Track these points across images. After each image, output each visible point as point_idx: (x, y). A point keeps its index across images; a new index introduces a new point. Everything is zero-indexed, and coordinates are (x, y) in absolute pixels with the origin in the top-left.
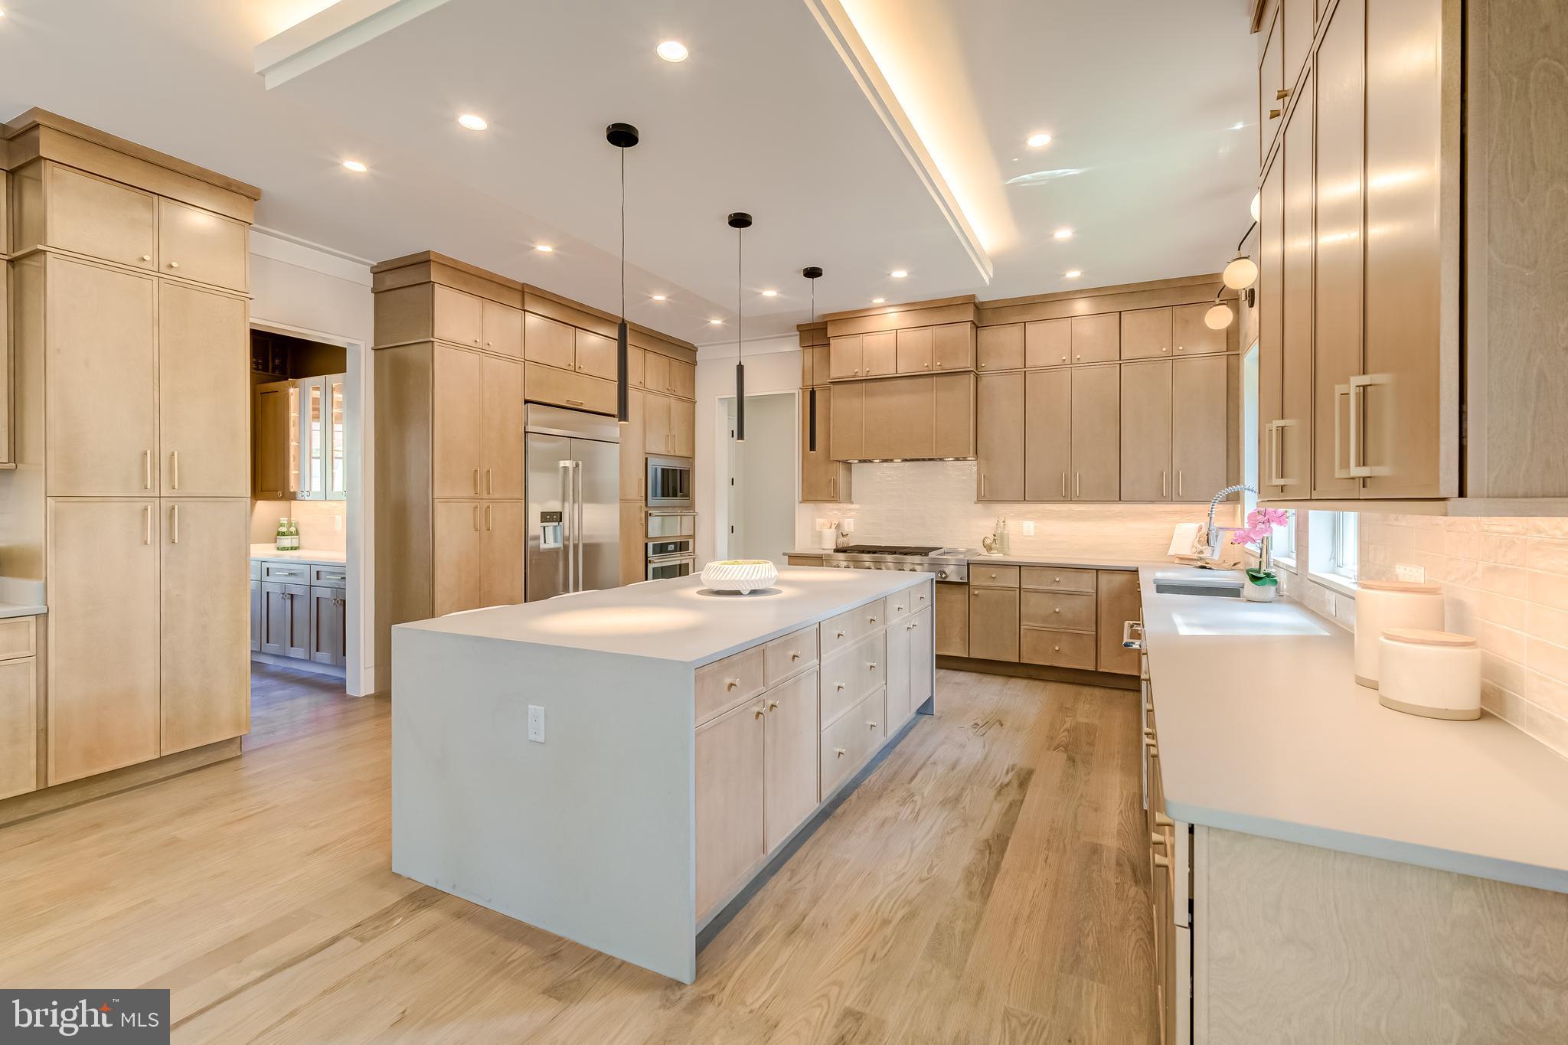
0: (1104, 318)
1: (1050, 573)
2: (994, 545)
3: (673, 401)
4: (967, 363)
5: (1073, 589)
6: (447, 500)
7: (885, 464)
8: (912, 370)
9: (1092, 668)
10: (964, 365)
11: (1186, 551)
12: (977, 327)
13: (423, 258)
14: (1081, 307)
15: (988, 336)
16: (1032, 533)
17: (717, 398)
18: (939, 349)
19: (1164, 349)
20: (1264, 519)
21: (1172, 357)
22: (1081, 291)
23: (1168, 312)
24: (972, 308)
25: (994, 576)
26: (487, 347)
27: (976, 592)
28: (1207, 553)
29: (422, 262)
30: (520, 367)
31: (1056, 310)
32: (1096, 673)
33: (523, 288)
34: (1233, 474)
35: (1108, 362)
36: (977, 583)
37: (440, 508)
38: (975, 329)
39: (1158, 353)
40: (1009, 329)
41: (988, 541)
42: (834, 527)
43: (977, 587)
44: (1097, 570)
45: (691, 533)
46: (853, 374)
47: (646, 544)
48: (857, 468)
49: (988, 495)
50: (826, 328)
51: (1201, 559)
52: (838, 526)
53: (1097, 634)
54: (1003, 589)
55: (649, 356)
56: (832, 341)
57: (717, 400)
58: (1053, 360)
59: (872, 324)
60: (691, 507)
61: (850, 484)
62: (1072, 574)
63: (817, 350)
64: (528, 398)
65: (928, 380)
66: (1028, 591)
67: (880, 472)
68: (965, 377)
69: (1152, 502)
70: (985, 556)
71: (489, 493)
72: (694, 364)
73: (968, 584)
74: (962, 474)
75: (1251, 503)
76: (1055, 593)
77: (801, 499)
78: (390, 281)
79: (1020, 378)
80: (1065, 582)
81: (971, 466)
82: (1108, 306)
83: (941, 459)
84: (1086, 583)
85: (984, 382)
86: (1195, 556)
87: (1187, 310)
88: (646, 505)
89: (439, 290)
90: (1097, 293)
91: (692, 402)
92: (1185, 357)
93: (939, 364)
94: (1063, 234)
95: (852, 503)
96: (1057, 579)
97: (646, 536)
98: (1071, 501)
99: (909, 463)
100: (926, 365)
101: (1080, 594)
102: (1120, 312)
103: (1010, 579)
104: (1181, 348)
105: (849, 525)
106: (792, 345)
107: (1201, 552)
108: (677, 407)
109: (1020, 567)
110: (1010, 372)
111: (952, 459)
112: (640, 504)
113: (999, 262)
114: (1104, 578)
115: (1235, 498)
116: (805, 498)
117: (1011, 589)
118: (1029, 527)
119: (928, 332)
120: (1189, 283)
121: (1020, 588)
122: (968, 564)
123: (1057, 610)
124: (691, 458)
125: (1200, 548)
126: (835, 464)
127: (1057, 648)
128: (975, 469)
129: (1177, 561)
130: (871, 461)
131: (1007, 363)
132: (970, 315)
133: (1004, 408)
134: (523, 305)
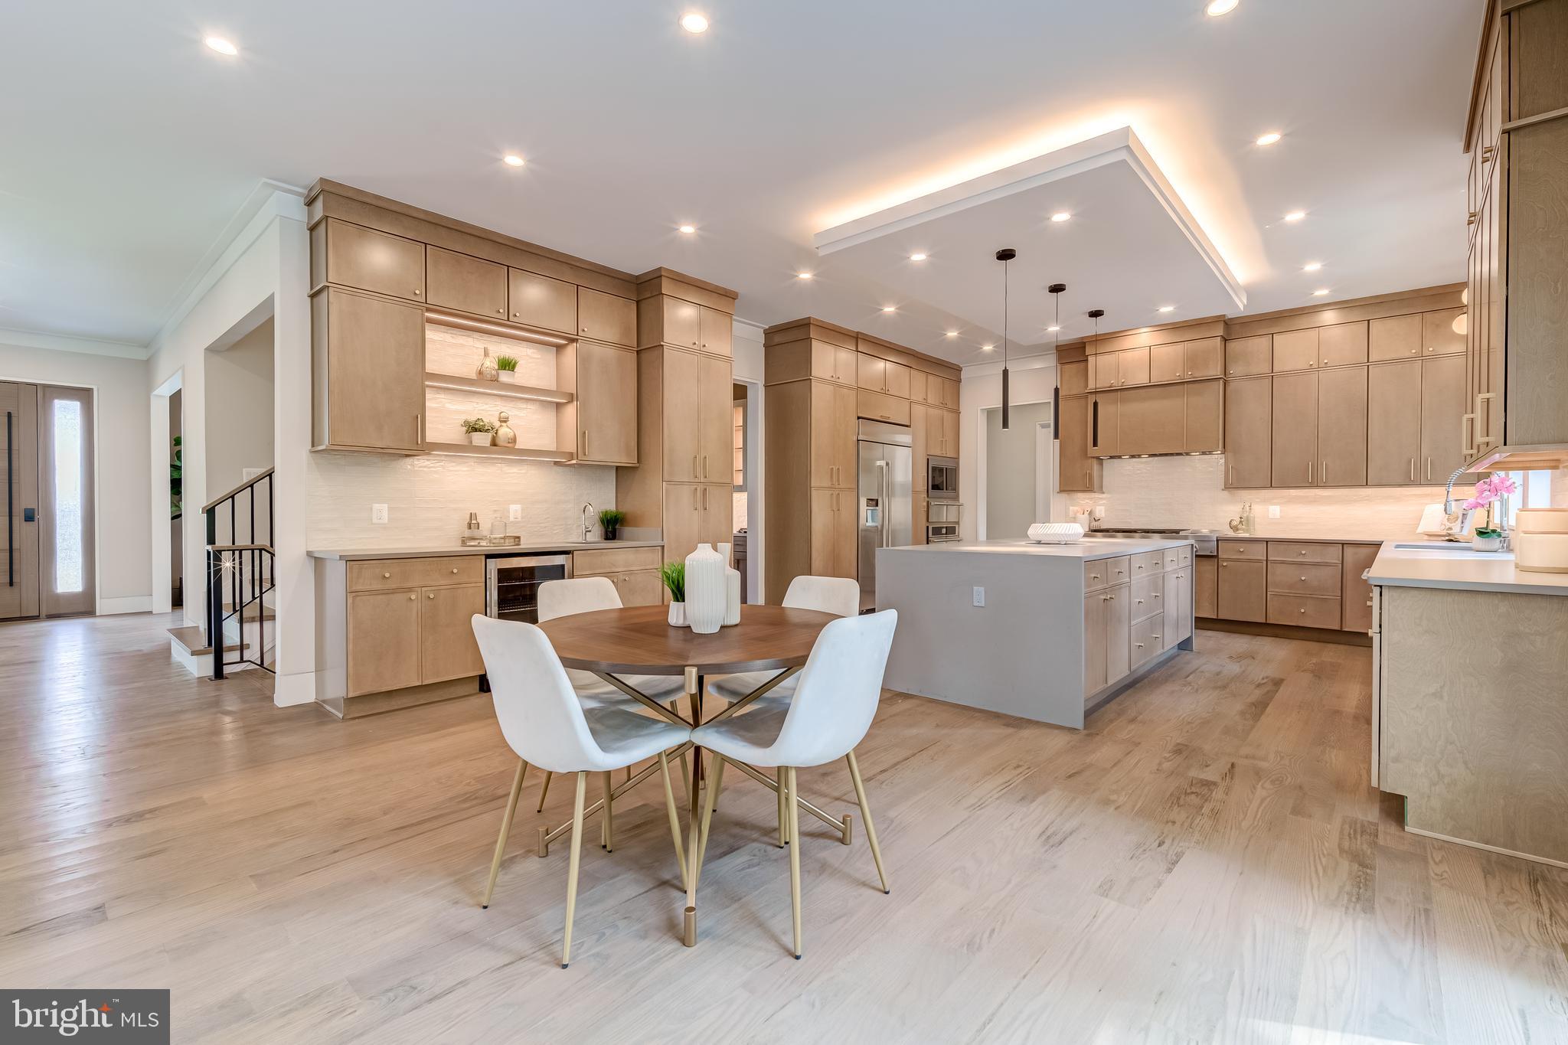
0: (1353, 326)
1: (1297, 547)
2: (1240, 526)
3: (945, 413)
4: (1216, 371)
5: (1319, 560)
6: (819, 488)
7: (1134, 460)
8: (1165, 379)
9: (1337, 627)
10: (1214, 373)
11: (1436, 528)
12: (1226, 340)
13: (805, 322)
14: (1329, 317)
15: (1234, 346)
16: (1279, 517)
17: (979, 408)
18: (1191, 360)
19: (1414, 351)
20: (1489, 488)
21: (1422, 357)
22: (1329, 304)
23: (1418, 318)
24: (1221, 326)
25: (1242, 550)
26: (837, 380)
27: (1225, 564)
28: (1456, 530)
29: (804, 325)
30: (855, 392)
31: (1303, 322)
32: (1340, 632)
33: (857, 335)
35: (1356, 365)
36: (1225, 556)
37: (814, 493)
38: (1223, 343)
39: (1407, 355)
40: (1257, 340)
41: (1234, 523)
42: (1086, 513)
43: (1227, 560)
44: (1343, 544)
45: (957, 520)
46: (1109, 385)
47: (928, 527)
48: (1107, 464)
49: (1236, 483)
50: (1085, 347)
51: (1450, 535)
52: (1090, 513)
53: (1342, 599)
54: (1250, 561)
55: (931, 377)
56: (1089, 358)
57: (979, 411)
58: (1301, 365)
59: (1129, 342)
60: (957, 498)
61: (1101, 477)
62: (1318, 547)
63: (1074, 366)
64: (860, 415)
65: (1180, 387)
66: (1275, 562)
67: (1127, 465)
68: (1215, 383)
69: (1400, 486)
70: (1231, 534)
71: (839, 484)
72: (959, 381)
73: (1217, 557)
74: (1212, 466)
76: (1301, 564)
77: (1058, 490)
78: (777, 339)
79: (1267, 383)
80: (1310, 556)
81: (1217, 460)
82: (1356, 315)
83: (1187, 454)
84: (1333, 555)
85: (1231, 387)
86: (1445, 532)
87: (1437, 315)
88: (928, 496)
89: (814, 343)
90: (1348, 305)
91: (957, 412)
92: (1435, 357)
93: (1190, 373)
94: (1313, 267)
95: (1103, 493)
96: (1303, 552)
97: (928, 521)
98: (1317, 486)
99: (1156, 458)
100: (1178, 374)
101: (1326, 565)
102: (1369, 320)
103: (1258, 553)
104: (1431, 349)
105: (1100, 511)
106: (1050, 361)
107: (1450, 529)
108: (948, 417)
109: (1267, 542)
110: (1259, 377)
111: (1198, 453)
112: (923, 496)
113: (1251, 292)
114: (1349, 551)
116: (1062, 489)
117: (1259, 561)
118: (1275, 511)
119: (1180, 347)
120: (1441, 292)
121: (1267, 560)
122: (1217, 541)
123: (1303, 578)
124: (957, 459)
125: (1449, 525)
126: (1090, 461)
127: (1303, 611)
128: (1222, 461)
129: (1426, 537)
130: (1120, 457)
131: (1255, 369)
132: (1220, 331)
133: (1251, 406)
134: (857, 348)
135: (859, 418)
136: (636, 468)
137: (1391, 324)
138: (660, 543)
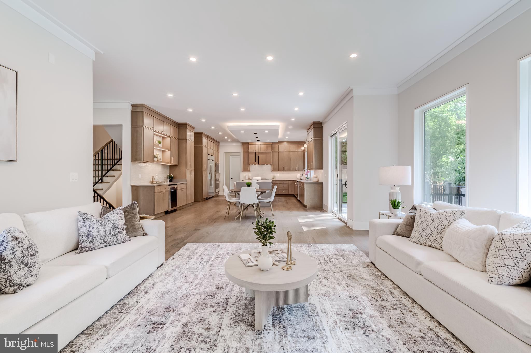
0: (289, 145)
1: (282, 181)
8: (263, 151)
10: (270, 151)
12: (272, 146)
14: (286, 143)
18: (267, 148)
19: (296, 150)
20: (308, 172)
21: (297, 152)
22: (285, 141)
23: (297, 145)
25: (275, 182)
26: (205, 146)
27: (273, 184)
29: (201, 133)
30: (207, 149)
31: (282, 144)
32: (289, 195)
34: (304, 168)
35: (289, 151)
37: (203, 171)
40: (276, 146)
41: (273, 177)
42: (248, 176)
44: (289, 180)
45: (219, 177)
46: (253, 151)
48: (251, 166)
49: (274, 170)
50: (249, 143)
53: (289, 189)
54: (276, 184)
55: (215, 144)
56: (250, 145)
57: (224, 153)
58: (282, 151)
59: (257, 143)
60: (219, 172)
62: (285, 181)
63: (246, 146)
65: (265, 153)
66: (280, 184)
67: (254, 166)
68: (271, 153)
69: (295, 171)
70: (273, 179)
72: (219, 145)
74: (269, 167)
75: (306, 170)
76: (283, 184)
78: (196, 135)
79: (278, 153)
81: (271, 166)
84: (287, 182)
85: (273, 153)
87: (299, 145)
88: (216, 172)
89: (203, 138)
90: (288, 142)
91: (219, 152)
92: (299, 151)
93: (266, 150)
95: (250, 171)
97: (216, 177)
101: (287, 184)
102: (291, 145)
103: (277, 182)
109: (279, 180)
114: (289, 182)
115: (304, 171)
116: (243, 171)
117: (278, 184)
118: (278, 175)
120: (300, 142)
123: (284, 186)
126: (248, 165)
127: (284, 192)
129: (298, 179)
131: (276, 151)
132: (271, 144)
133: (276, 157)
134: (208, 139)
135: (208, 154)
136: (177, 166)
137: (293, 146)
138: (186, 182)
